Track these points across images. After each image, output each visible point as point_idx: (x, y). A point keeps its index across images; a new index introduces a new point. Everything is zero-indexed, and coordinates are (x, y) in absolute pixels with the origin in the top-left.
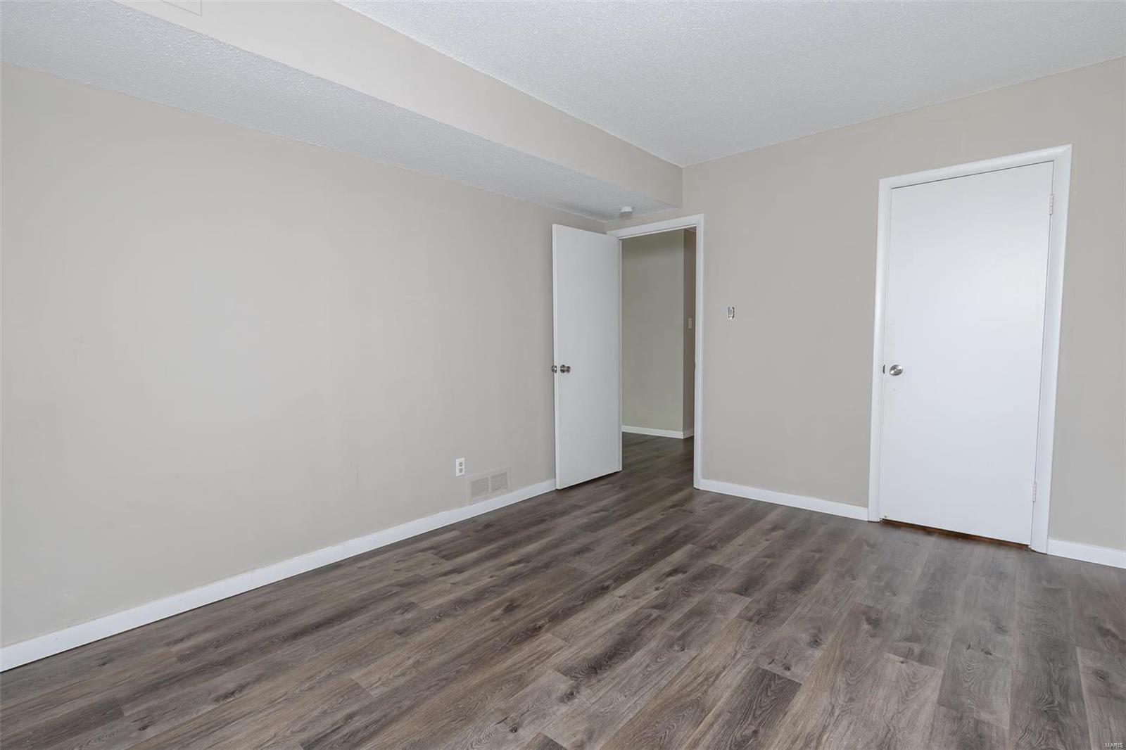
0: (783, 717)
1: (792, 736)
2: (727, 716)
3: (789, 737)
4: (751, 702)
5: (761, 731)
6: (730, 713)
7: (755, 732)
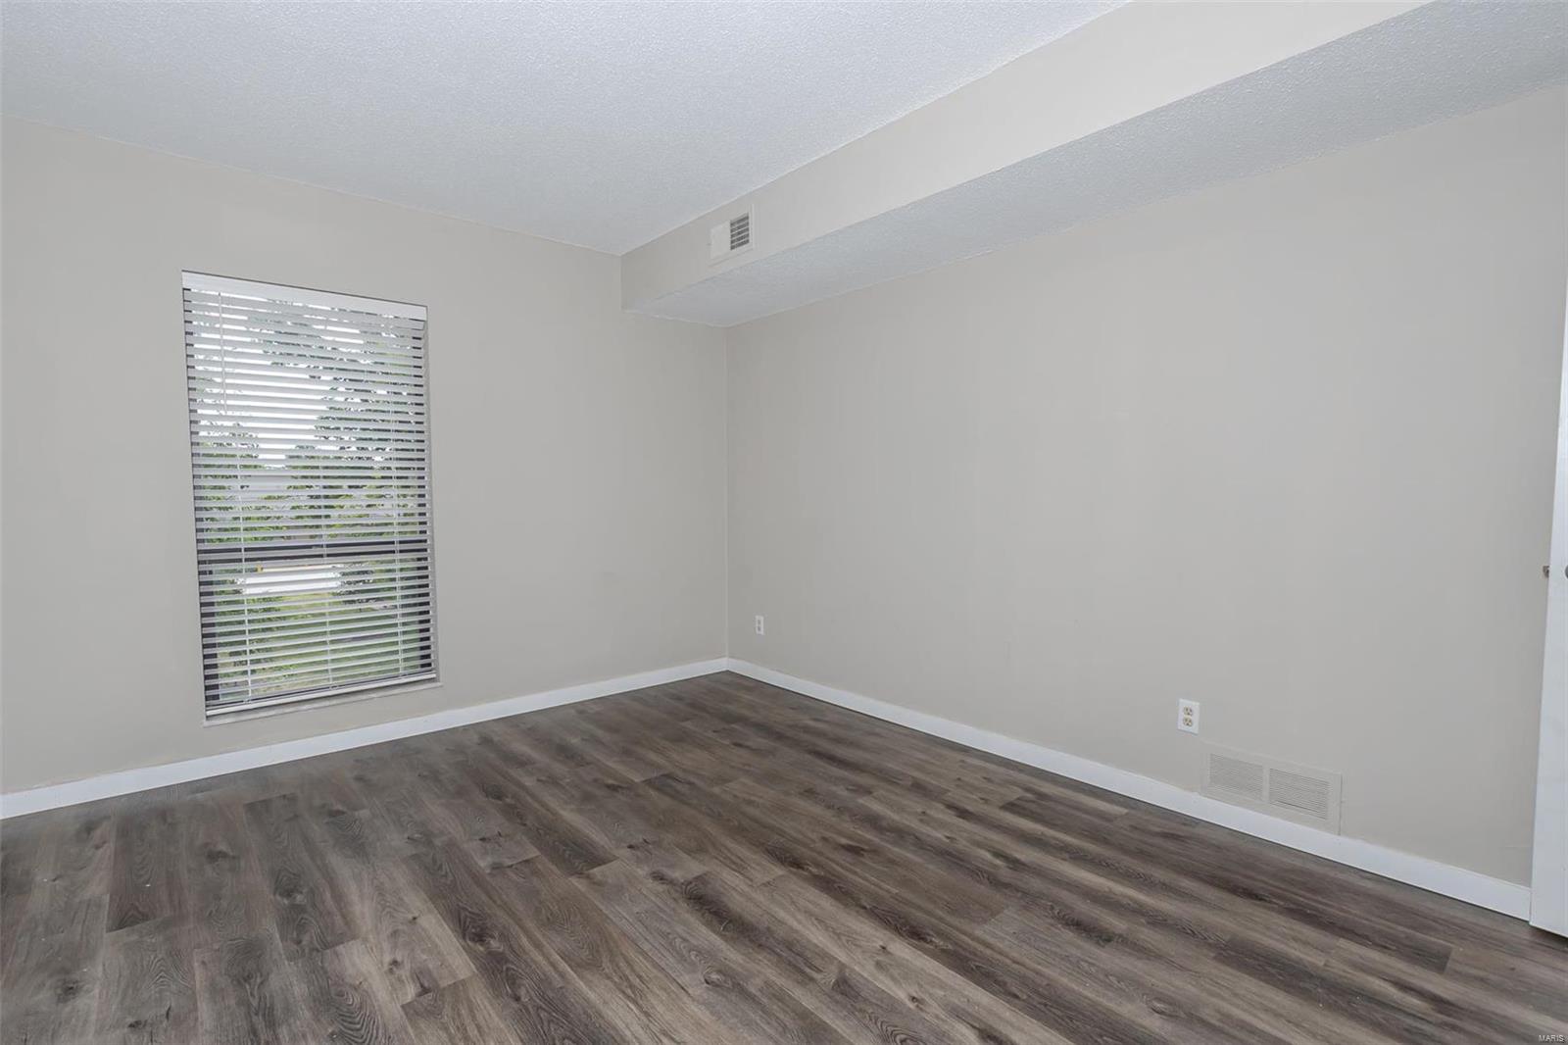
0: (520, 1037)
1: (486, 1030)
2: (558, 982)
3: (488, 1026)
4: (566, 1016)
5: (515, 1005)
6: (561, 988)
7: (517, 999)
